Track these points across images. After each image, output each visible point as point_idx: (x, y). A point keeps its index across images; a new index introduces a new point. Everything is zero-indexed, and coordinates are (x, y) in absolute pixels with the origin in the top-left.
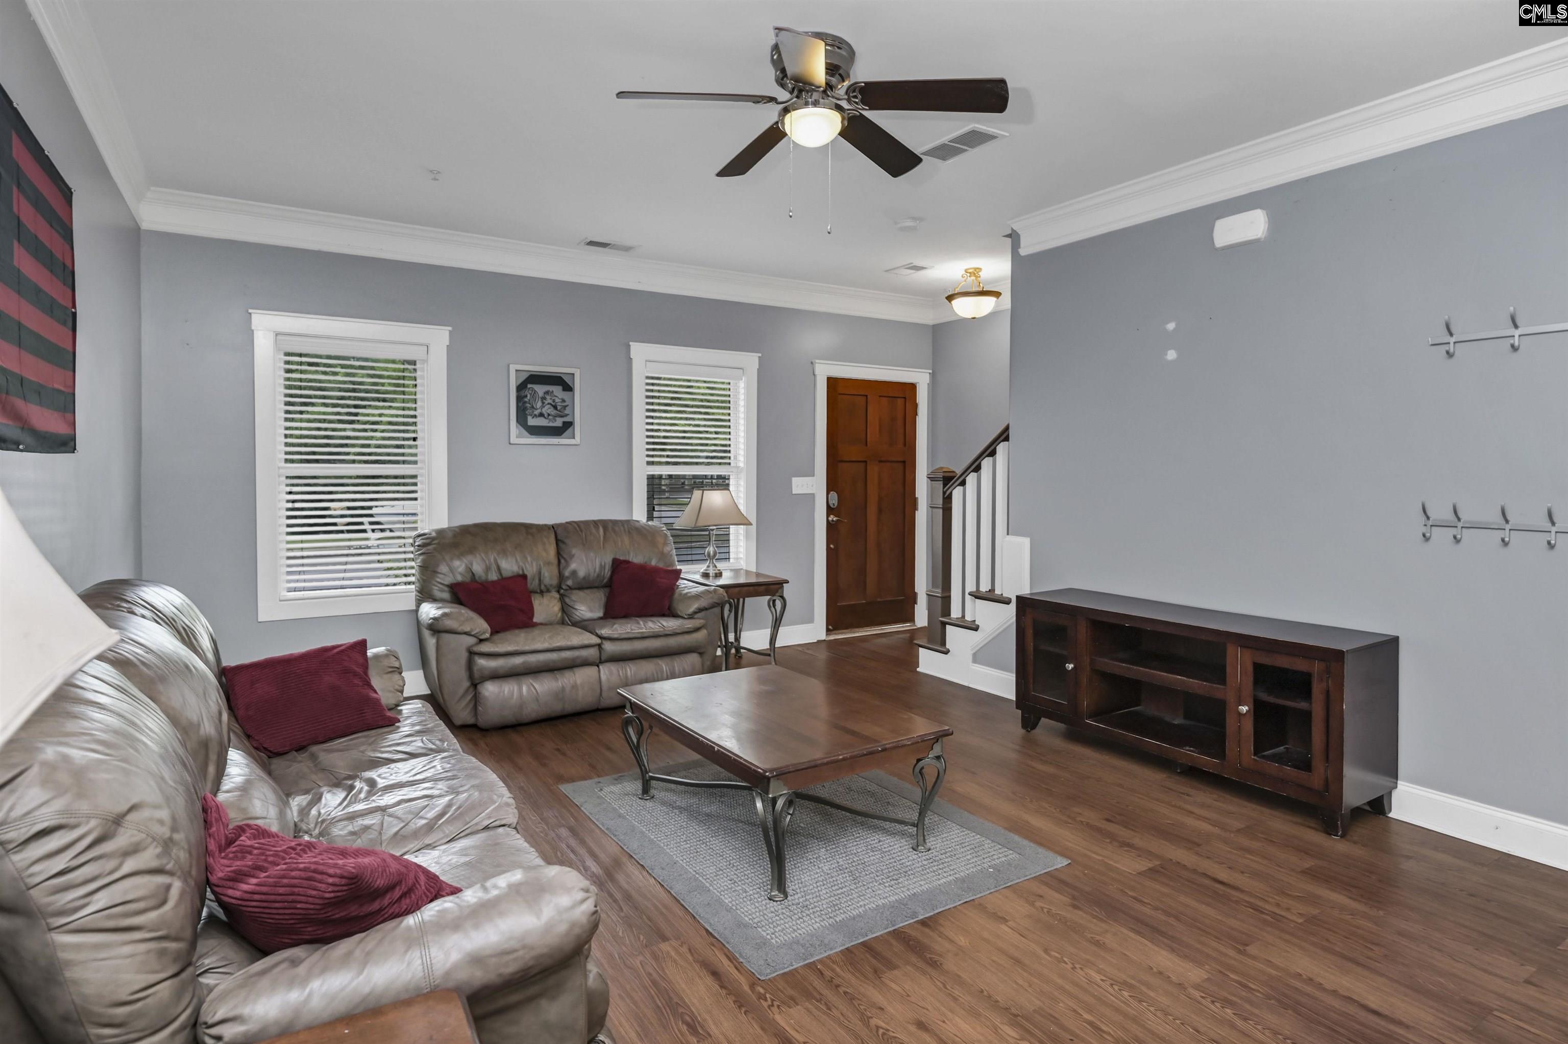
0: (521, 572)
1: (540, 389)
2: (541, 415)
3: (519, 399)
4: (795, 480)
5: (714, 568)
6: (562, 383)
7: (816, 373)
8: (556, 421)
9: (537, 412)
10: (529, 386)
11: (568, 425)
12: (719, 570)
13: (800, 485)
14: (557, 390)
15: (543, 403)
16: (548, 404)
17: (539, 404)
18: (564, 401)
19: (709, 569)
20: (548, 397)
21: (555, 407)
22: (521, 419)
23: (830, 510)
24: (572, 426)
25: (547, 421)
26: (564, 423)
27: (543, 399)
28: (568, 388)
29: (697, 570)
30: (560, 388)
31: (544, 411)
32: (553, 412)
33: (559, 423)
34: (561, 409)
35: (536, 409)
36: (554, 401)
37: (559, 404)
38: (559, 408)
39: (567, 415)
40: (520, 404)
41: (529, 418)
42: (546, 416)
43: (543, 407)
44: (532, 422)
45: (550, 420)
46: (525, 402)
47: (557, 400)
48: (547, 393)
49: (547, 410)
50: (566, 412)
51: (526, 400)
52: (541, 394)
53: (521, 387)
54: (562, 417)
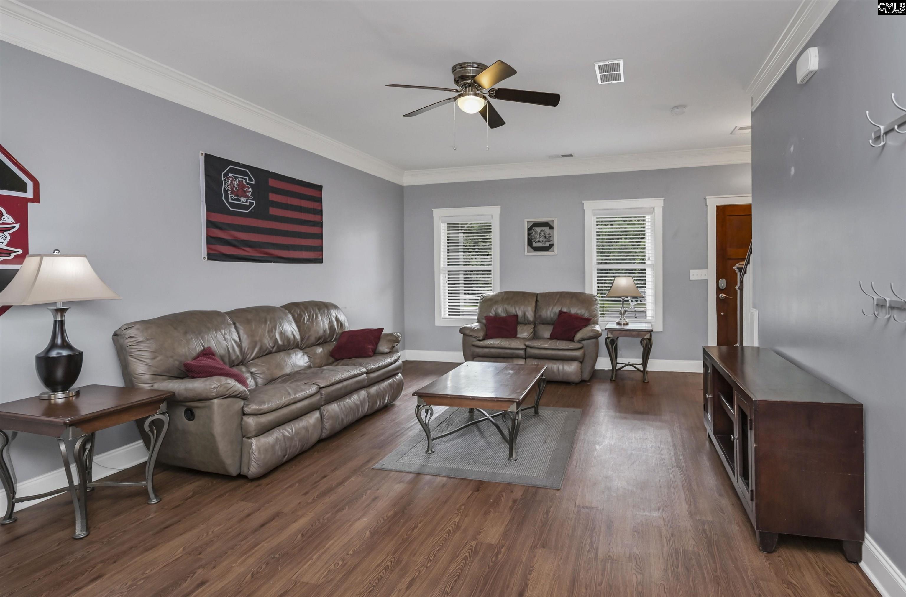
0: (516, 314)
1: (538, 229)
2: (539, 241)
3: (529, 234)
4: (692, 272)
5: (624, 320)
6: (548, 225)
7: (707, 205)
8: (546, 244)
9: (537, 240)
10: (534, 228)
11: (552, 245)
12: (626, 321)
13: (695, 275)
14: (546, 229)
15: (540, 236)
16: (542, 236)
17: (538, 236)
18: (549, 234)
19: (621, 320)
20: (542, 233)
21: (545, 237)
22: (530, 244)
23: (719, 290)
24: (553, 247)
25: (542, 244)
26: (550, 244)
27: (540, 234)
28: (551, 228)
29: (615, 321)
30: (548, 228)
31: (541, 239)
32: (544, 239)
33: (547, 245)
34: (549, 238)
35: (537, 239)
36: (545, 234)
37: (548, 235)
38: (547, 237)
39: (551, 241)
40: (530, 237)
41: (534, 243)
42: (541, 241)
43: (540, 238)
44: (535, 245)
45: (543, 244)
46: (531, 236)
47: (546, 234)
48: (542, 231)
49: (542, 239)
50: (551, 239)
51: (532, 235)
52: (539, 232)
53: (530, 229)
54: (549, 241)
